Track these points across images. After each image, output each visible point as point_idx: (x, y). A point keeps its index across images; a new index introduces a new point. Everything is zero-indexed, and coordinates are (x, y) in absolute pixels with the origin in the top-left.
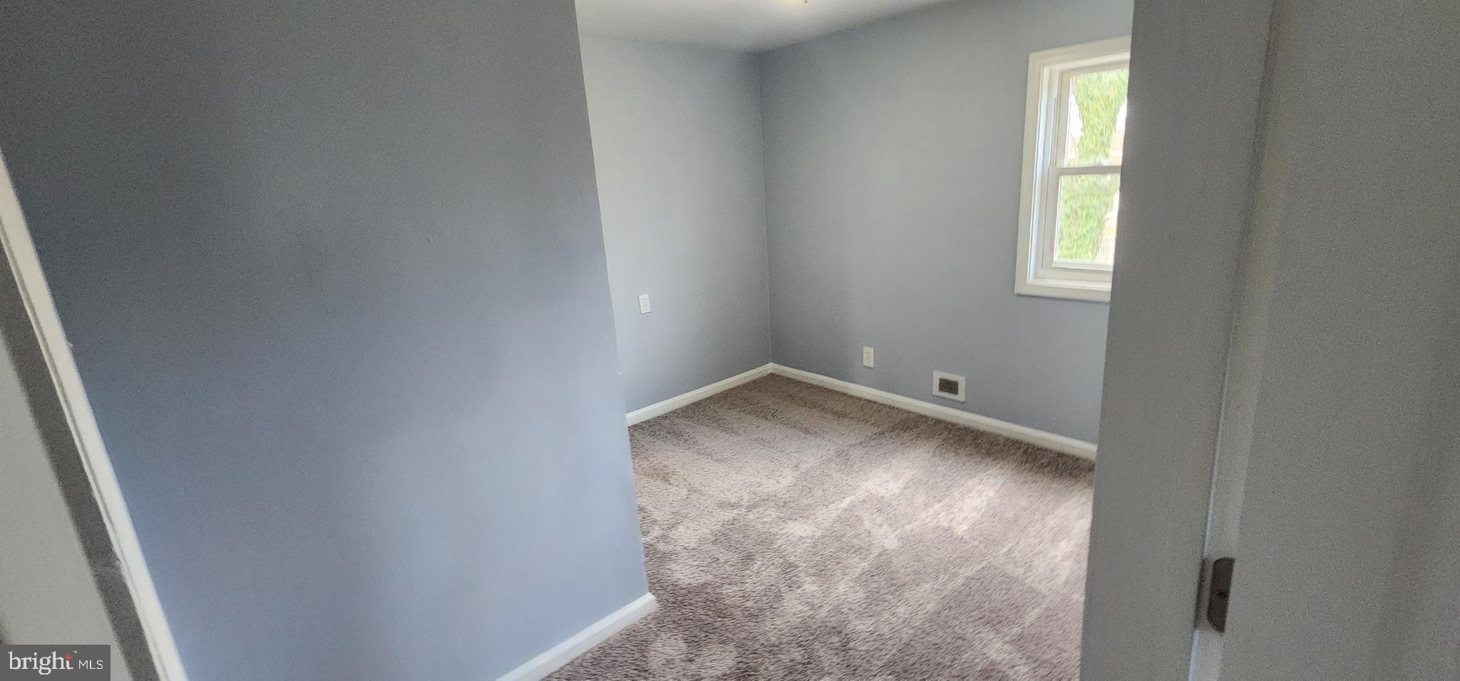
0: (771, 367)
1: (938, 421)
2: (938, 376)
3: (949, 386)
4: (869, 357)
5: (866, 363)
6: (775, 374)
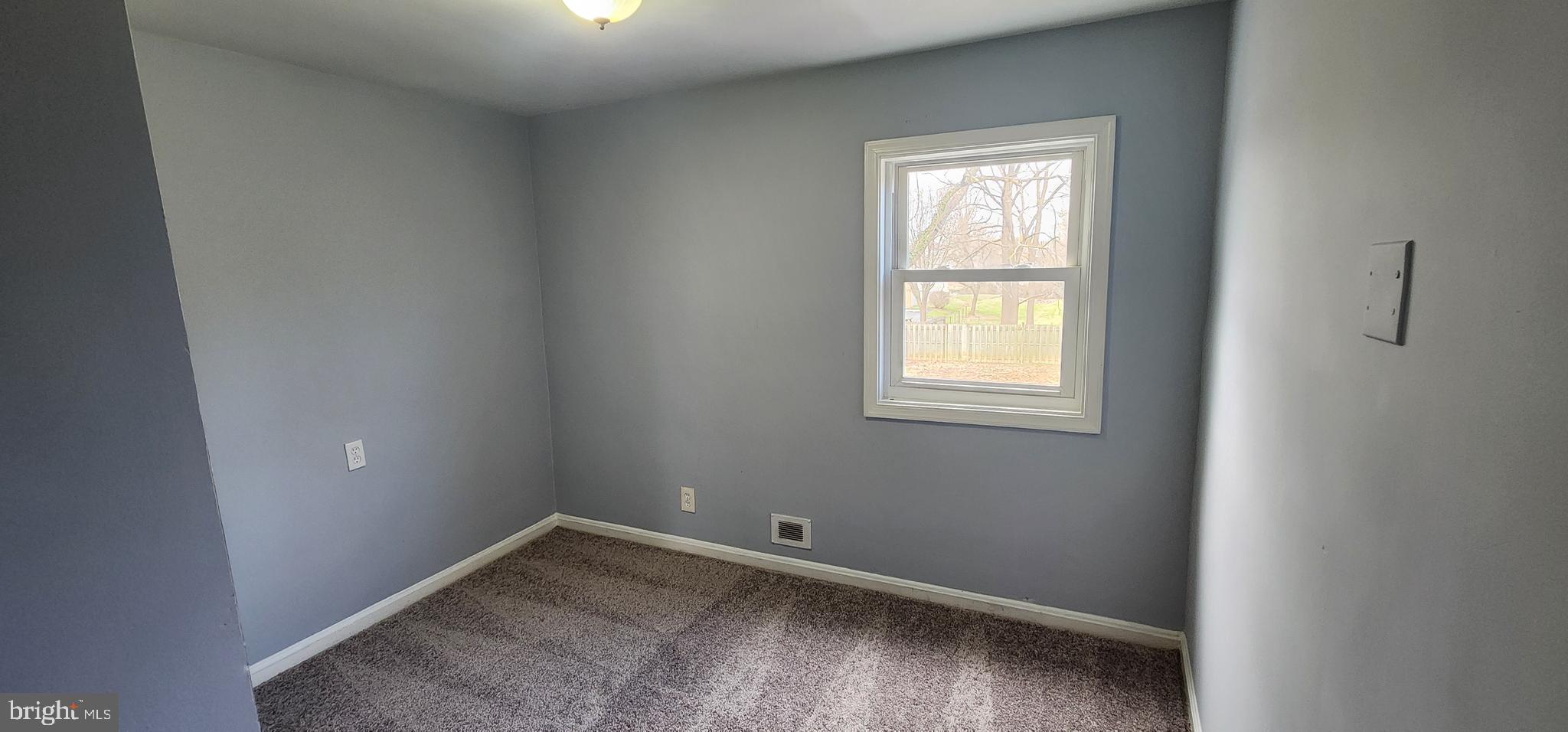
0: (556, 518)
1: (781, 577)
2: (777, 518)
3: (791, 531)
4: (688, 500)
5: (685, 507)
6: (562, 528)
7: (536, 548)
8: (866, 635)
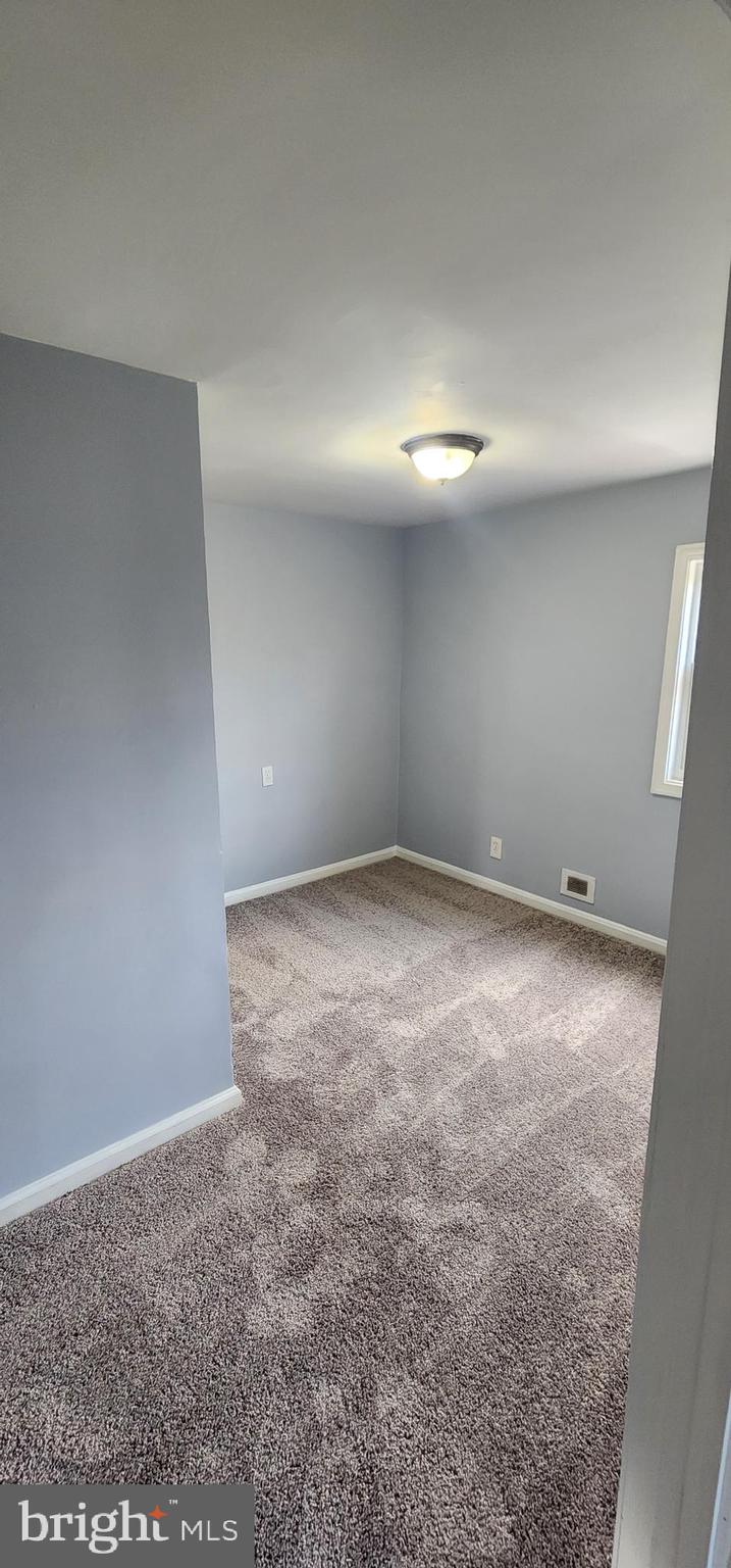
0: (395, 849)
1: (564, 923)
2: (567, 873)
3: (578, 886)
4: (496, 848)
5: (493, 854)
6: (399, 858)
7: (377, 868)
8: (623, 976)
